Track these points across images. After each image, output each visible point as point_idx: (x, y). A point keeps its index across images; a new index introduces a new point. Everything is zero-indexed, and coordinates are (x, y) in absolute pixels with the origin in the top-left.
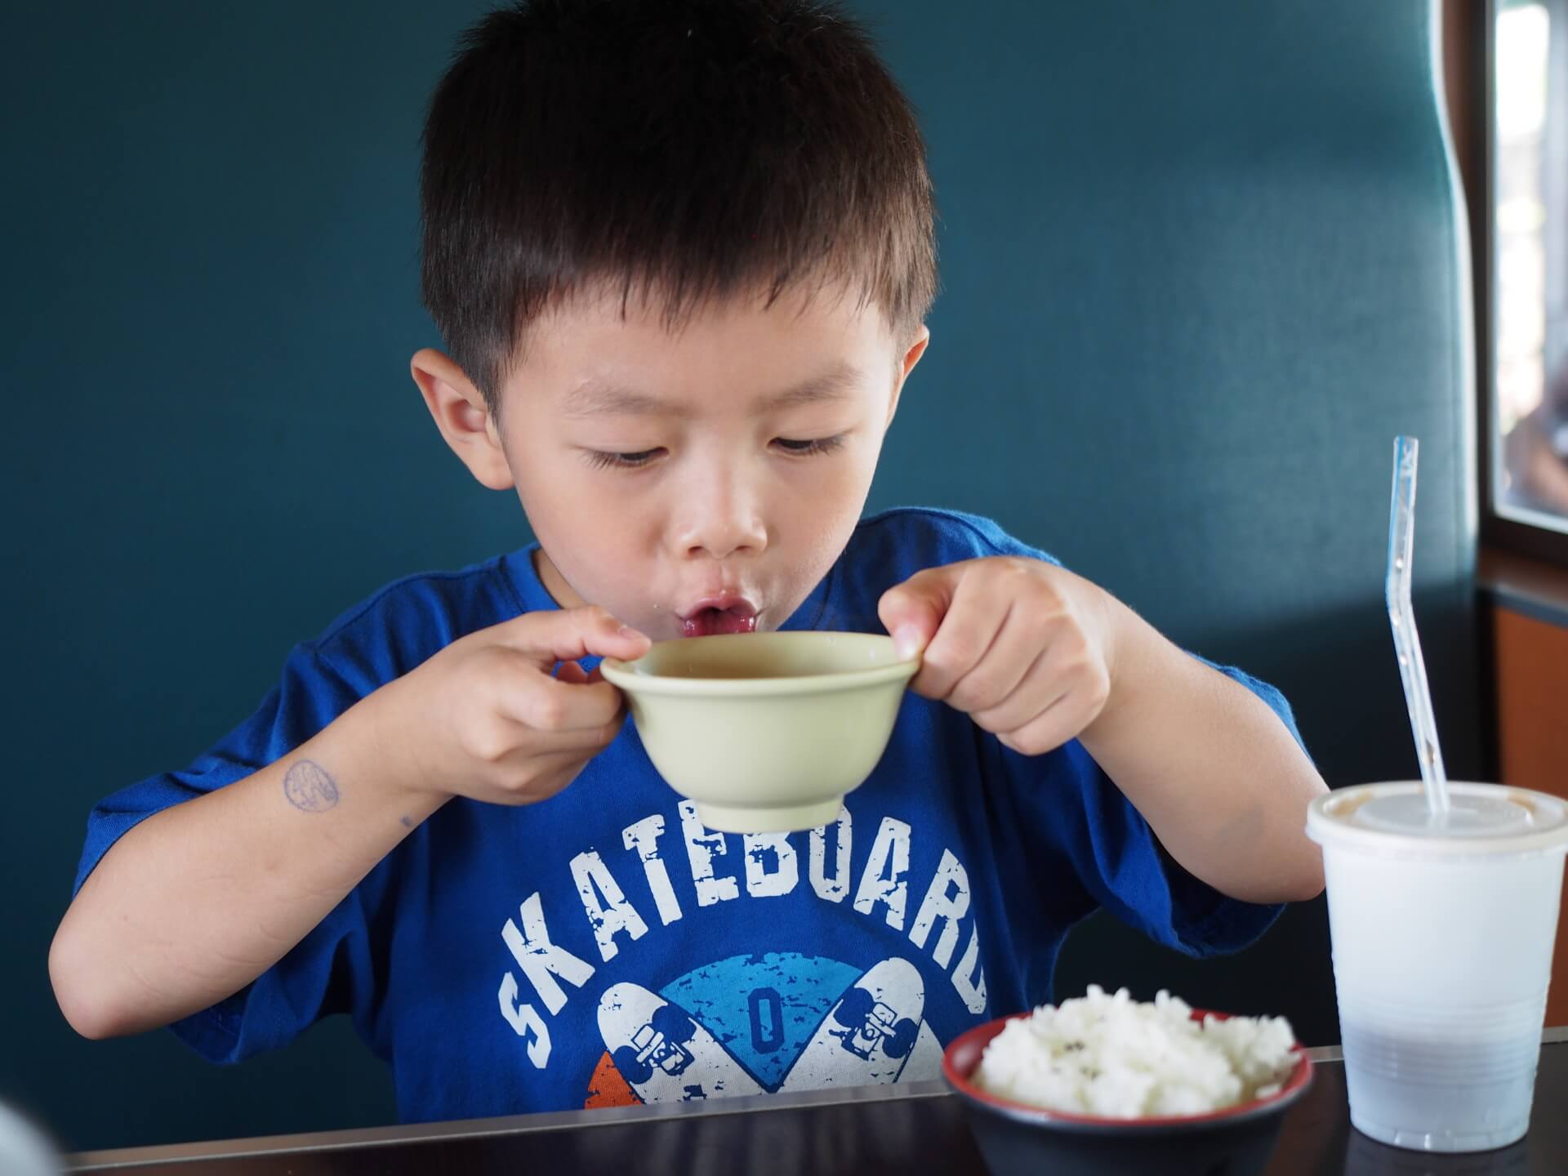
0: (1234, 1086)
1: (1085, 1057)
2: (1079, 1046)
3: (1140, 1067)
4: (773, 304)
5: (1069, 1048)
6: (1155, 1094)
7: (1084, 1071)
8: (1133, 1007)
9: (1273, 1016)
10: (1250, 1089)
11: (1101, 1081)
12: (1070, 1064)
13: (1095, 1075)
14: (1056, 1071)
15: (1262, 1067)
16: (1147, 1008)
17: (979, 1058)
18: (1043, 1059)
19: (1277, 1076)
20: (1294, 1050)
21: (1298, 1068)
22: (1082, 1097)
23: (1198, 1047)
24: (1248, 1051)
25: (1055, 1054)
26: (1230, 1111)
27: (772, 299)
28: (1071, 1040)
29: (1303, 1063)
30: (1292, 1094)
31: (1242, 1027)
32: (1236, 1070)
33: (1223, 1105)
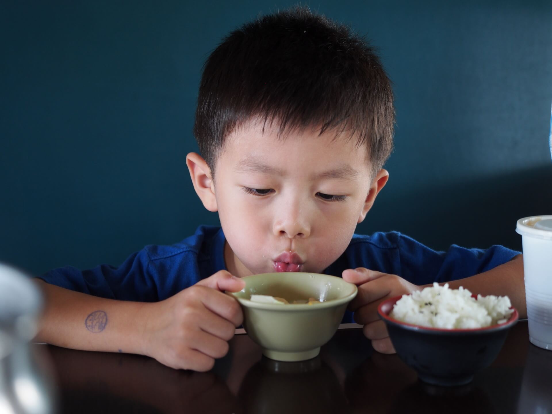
0: (489, 320)
1: (433, 308)
2: (430, 304)
3: (452, 311)
4: (322, 134)
5: (426, 304)
6: (459, 321)
7: (432, 313)
8: (450, 291)
9: (503, 296)
10: (495, 322)
11: (438, 316)
12: (426, 310)
13: (436, 314)
14: (421, 312)
15: (499, 314)
16: (456, 291)
17: (392, 308)
18: (416, 308)
19: (505, 317)
20: (511, 308)
21: (513, 315)
22: (431, 321)
23: (475, 305)
24: (494, 308)
25: (421, 307)
26: (487, 328)
27: (321, 133)
28: (427, 302)
29: (515, 312)
30: (511, 323)
31: (492, 299)
32: (489, 314)
33: (485, 326)
